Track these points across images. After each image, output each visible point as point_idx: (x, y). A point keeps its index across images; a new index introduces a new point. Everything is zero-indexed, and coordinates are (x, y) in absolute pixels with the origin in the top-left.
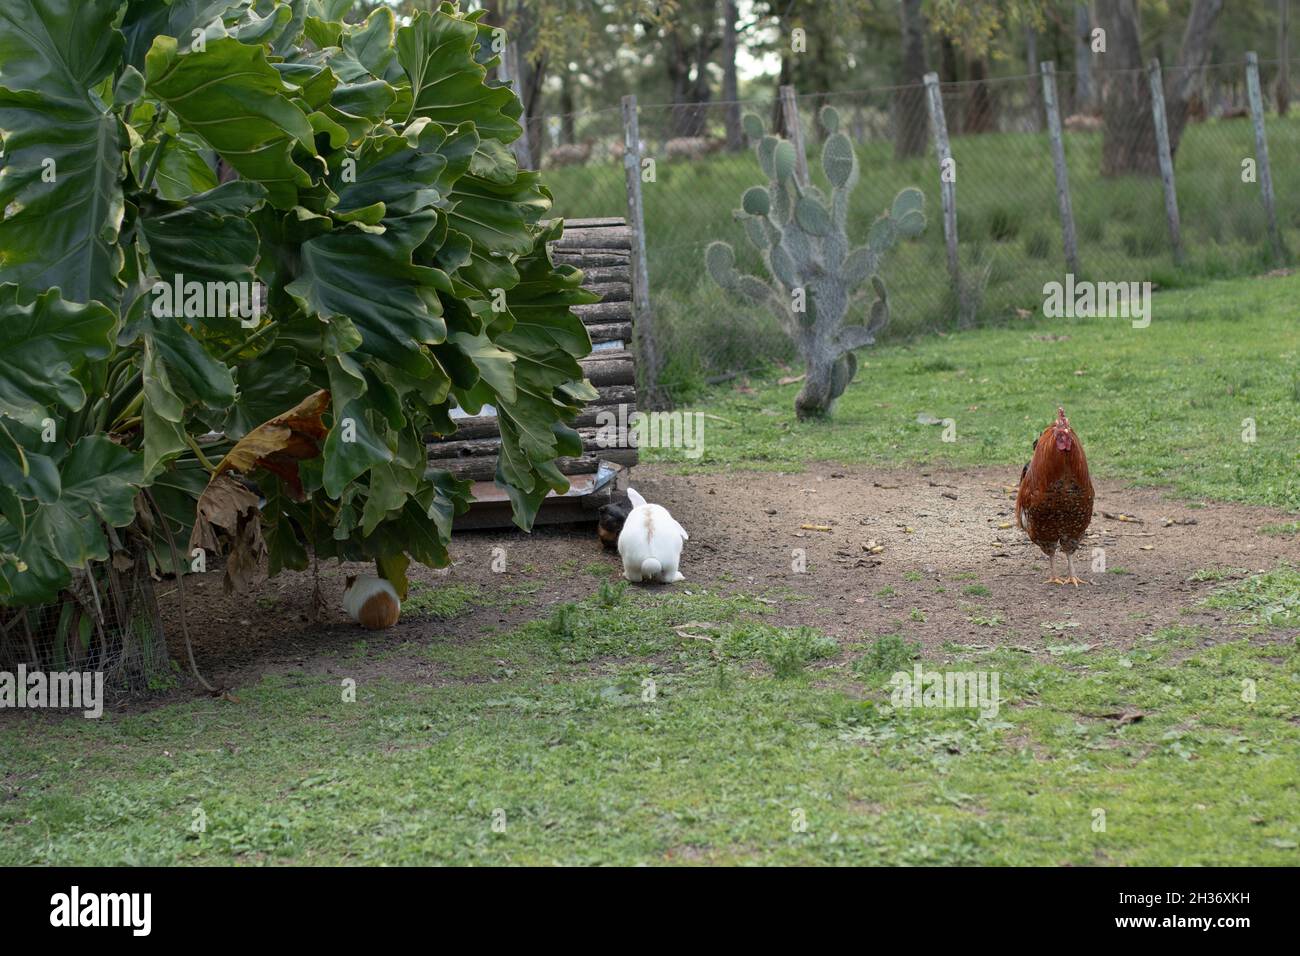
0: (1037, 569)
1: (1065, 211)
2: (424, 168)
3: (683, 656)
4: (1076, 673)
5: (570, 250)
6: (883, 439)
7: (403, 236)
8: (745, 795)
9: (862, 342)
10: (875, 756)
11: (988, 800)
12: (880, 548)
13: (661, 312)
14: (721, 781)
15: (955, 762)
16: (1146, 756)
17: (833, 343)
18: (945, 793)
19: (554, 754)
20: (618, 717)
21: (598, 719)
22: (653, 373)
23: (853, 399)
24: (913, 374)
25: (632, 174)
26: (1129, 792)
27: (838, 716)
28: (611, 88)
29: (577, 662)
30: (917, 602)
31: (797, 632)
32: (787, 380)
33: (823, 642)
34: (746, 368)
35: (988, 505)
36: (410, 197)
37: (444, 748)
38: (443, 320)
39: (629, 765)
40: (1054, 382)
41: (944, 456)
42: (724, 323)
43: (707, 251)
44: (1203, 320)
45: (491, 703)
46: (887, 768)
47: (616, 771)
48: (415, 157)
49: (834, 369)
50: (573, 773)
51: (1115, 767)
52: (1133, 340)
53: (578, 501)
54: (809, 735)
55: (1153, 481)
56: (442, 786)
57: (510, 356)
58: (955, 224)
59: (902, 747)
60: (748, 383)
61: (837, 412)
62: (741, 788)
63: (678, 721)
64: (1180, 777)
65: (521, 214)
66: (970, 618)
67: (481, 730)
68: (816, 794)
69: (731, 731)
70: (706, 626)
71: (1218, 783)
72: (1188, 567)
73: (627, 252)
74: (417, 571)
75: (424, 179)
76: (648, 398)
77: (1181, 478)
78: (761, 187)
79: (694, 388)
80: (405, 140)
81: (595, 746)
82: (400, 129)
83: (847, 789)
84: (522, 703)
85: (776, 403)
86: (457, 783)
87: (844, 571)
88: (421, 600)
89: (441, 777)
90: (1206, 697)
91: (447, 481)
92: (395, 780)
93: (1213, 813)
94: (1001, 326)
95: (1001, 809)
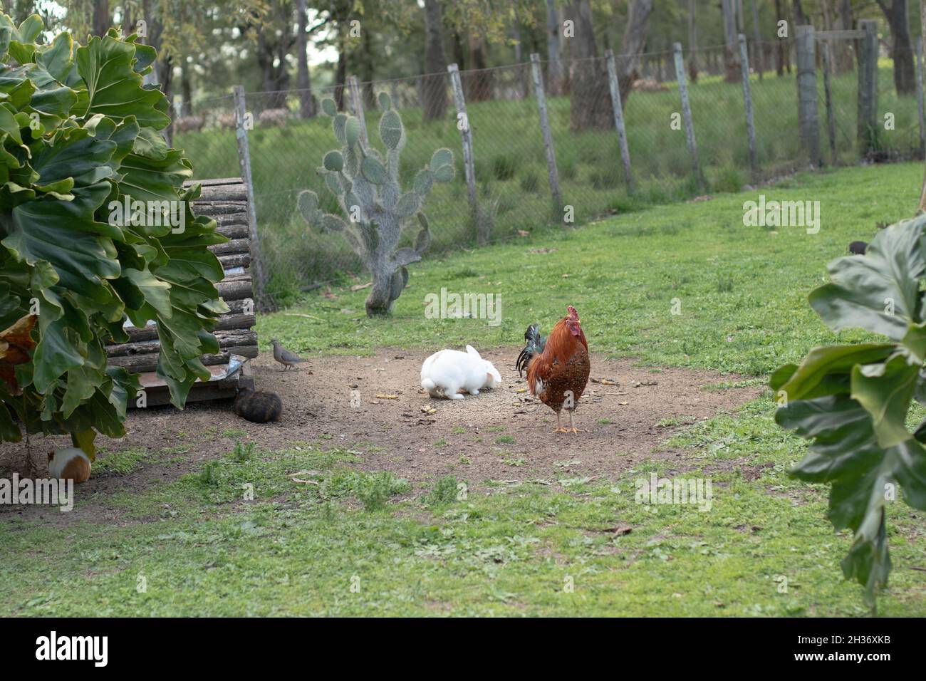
0: (547, 422)
1: (550, 160)
2: (101, 151)
3: (298, 496)
4: (581, 499)
5: (203, 202)
6: (430, 328)
7: (87, 201)
8: (352, 600)
9: (412, 259)
10: (443, 567)
11: (527, 597)
12: (433, 410)
13: (266, 242)
14: (333, 590)
15: (500, 569)
16: (636, 559)
17: (391, 261)
18: (495, 593)
19: (210, 574)
20: (255, 545)
21: (240, 547)
22: (261, 285)
23: (406, 299)
24: (447, 280)
25: (242, 142)
26: (626, 586)
27: (414, 538)
28: (217, 75)
29: (222, 503)
30: (464, 450)
31: (379, 476)
32: (358, 287)
33: (398, 482)
34: (327, 280)
35: (509, 375)
36: (91, 172)
37: (130, 573)
38: (118, 261)
39: (265, 581)
40: (549, 283)
41: (474, 340)
42: (311, 248)
43: (299, 197)
44: (651, 234)
45: (161, 537)
46: (451, 576)
47: (257, 586)
48: (93, 143)
49: (392, 280)
50: (226, 589)
51: (615, 568)
52: (602, 250)
53: (216, 384)
54: (393, 553)
55: (624, 354)
56: (130, 602)
57: (166, 285)
58: (473, 171)
59: (461, 559)
60: (330, 290)
61: (395, 310)
62: (348, 595)
63: (298, 546)
64: (662, 574)
65: (171, 181)
66: (502, 461)
67: (155, 558)
68: (403, 598)
69: (337, 552)
70: (313, 473)
71: (689, 578)
72: (654, 416)
73: (244, 202)
74: (101, 441)
75: (101, 159)
76: (259, 303)
77: (643, 351)
78: (336, 151)
79: (291, 295)
80: (86, 131)
81: (240, 567)
82: (81, 122)
83: (424, 593)
84: (184, 536)
85: (351, 304)
86: (141, 599)
87: (410, 428)
88: (104, 460)
89: (129, 596)
90: (675, 513)
91: (122, 375)
92: (96, 599)
93: (687, 600)
94: (507, 243)
95: (536, 603)
